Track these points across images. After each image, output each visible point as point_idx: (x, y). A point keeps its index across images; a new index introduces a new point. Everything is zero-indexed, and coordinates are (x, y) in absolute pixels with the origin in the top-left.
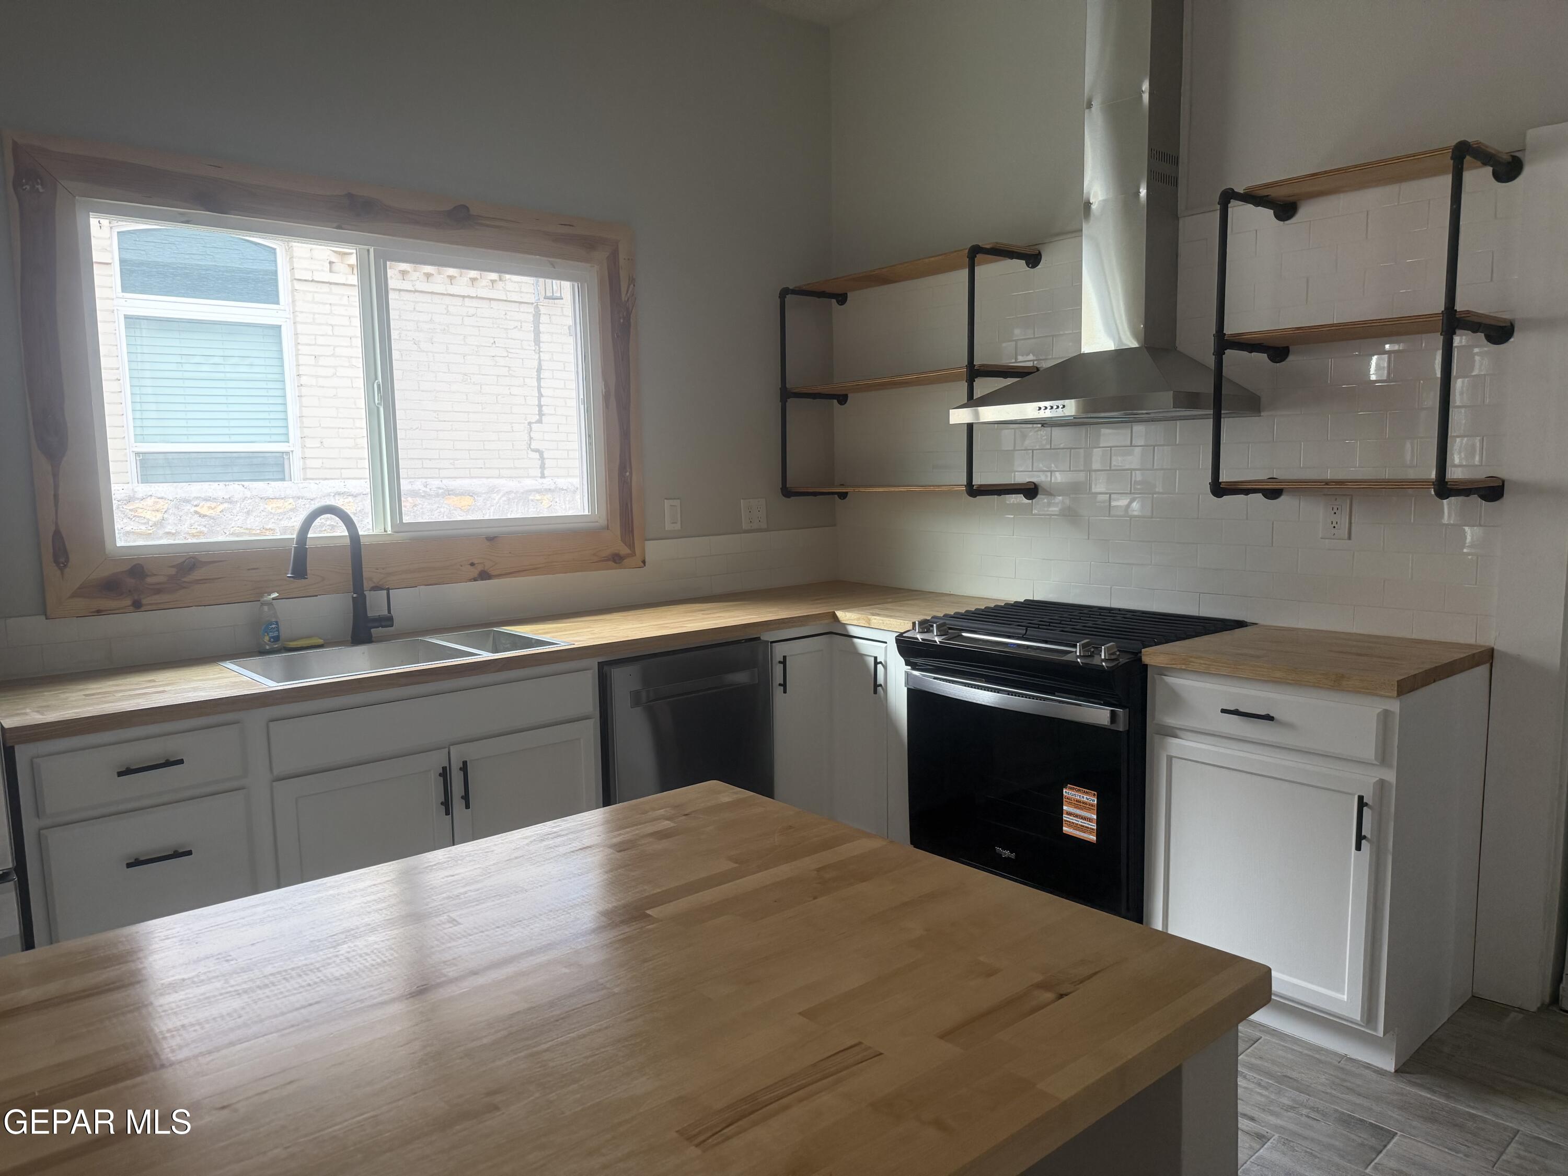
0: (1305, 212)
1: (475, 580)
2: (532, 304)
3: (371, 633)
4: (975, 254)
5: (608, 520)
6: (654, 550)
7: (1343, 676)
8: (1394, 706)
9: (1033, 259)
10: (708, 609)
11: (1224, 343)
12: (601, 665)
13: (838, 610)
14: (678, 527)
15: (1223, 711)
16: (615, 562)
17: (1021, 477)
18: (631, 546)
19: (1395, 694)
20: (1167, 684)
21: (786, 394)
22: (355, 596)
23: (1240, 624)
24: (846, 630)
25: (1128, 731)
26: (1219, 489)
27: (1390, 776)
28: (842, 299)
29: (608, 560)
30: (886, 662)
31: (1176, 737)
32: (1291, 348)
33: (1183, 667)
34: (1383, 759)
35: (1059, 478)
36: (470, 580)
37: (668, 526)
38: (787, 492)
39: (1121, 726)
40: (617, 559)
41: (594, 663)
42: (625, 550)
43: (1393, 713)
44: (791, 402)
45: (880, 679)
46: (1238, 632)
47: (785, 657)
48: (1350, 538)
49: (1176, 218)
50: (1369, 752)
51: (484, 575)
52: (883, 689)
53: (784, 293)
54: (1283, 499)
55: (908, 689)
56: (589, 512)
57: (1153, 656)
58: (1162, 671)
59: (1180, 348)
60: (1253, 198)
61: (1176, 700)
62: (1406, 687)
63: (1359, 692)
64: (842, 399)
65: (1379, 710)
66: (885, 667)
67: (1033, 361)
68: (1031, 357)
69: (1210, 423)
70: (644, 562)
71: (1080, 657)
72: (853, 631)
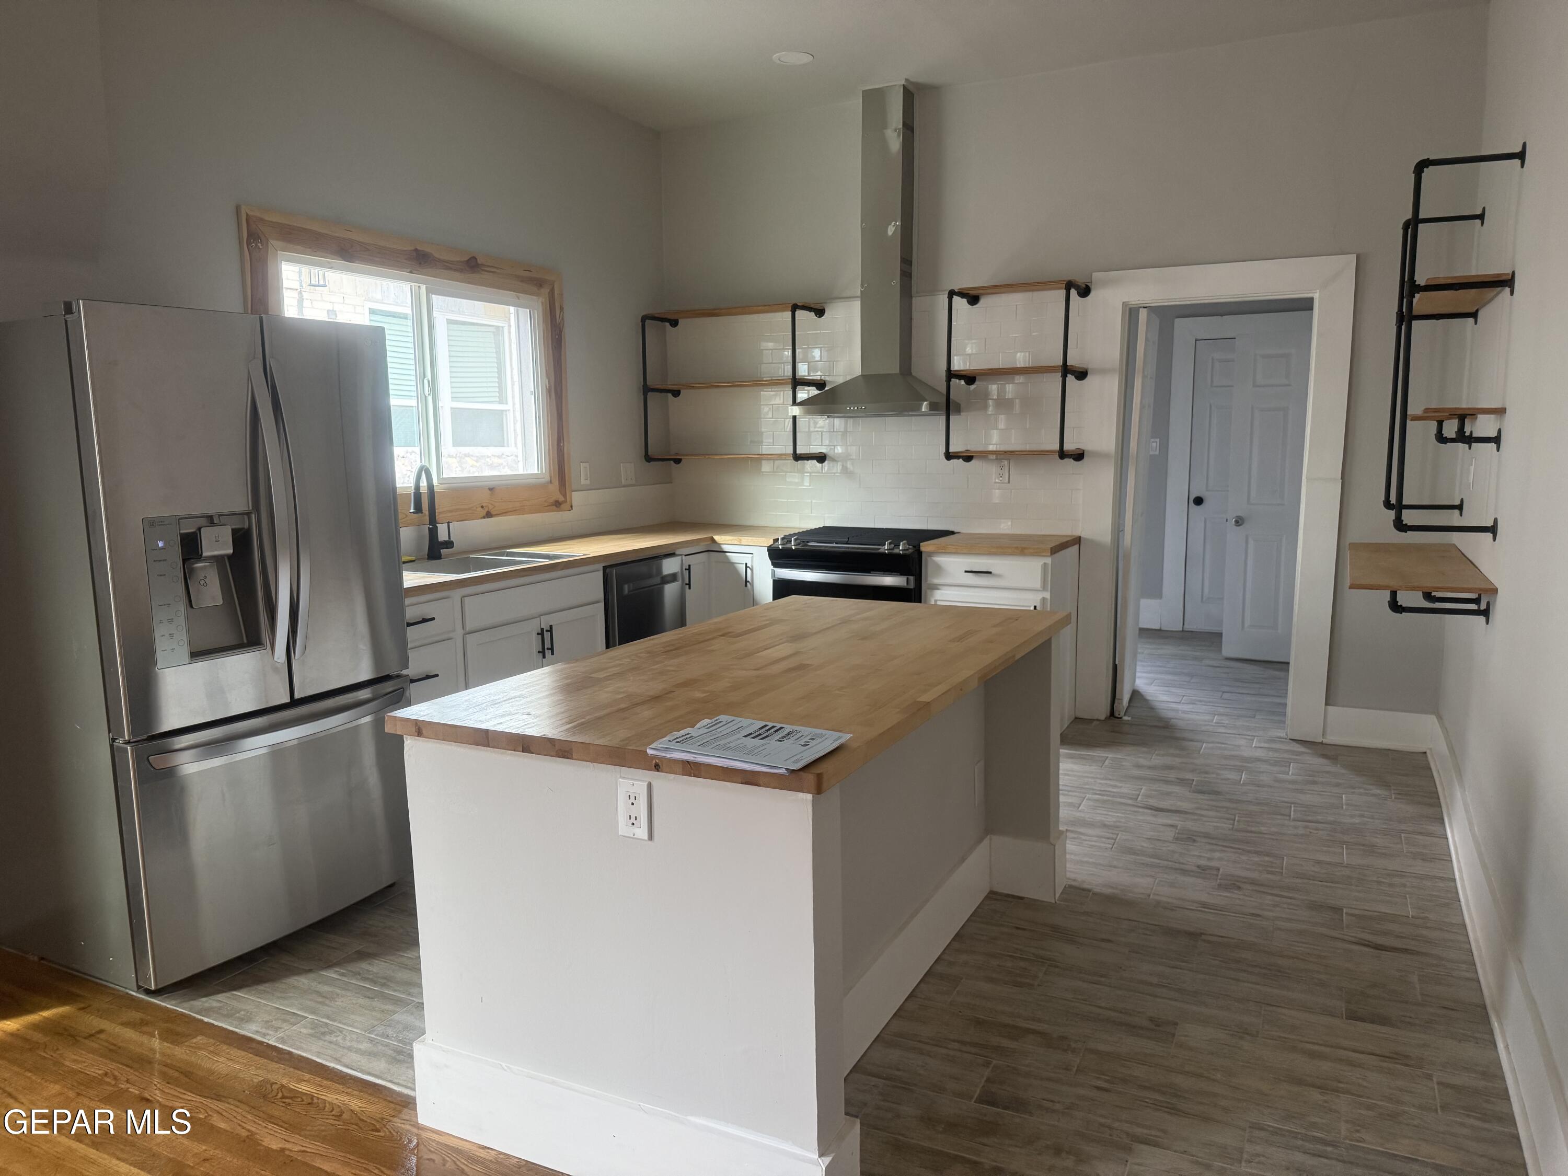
0: (983, 301)
1: (484, 518)
2: (297, 290)
3: (440, 552)
4: (795, 308)
5: (551, 477)
6: (577, 498)
7: (1025, 548)
8: (1048, 560)
9: (820, 312)
10: (624, 538)
11: (951, 375)
12: (605, 568)
13: (715, 535)
14: (588, 482)
15: (966, 572)
16: (556, 506)
17: (816, 449)
18: (565, 496)
19: (1049, 554)
20: (934, 561)
21: (647, 390)
22: (431, 527)
23: (952, 533)
24: (721, 548)
25: (915, 588)
26: (949, 456)
27: (1047, 595)
28: (674, 323)
29: (553, 505)
30: (752, 566)
31: (938, 589)
32: (977, 378)
33: (943, 551)
34: (1044, 588)
35: (839, 450)
36: (481, 518)
37: (583, 482)
38: (648, 458)
39: (912, 586)
40: (557, 505)
41: (600, 566)
42: (561, 499)
43: (1048, 564)
44: (650, 394)
45: (749, 579)
46: (952, 537)
47: (689, 566)
48: (1009, 482)
49: (911, 297)
50: (1038, 585)
51: (489, 515)
52: (750, 584)
53: (644, 319)
54: (973, 462)
55: (774, 581)
56: (538, 471)
57: (926, 547)
58: (931, 554)
59: (913, 374)
60: (962, 294)
61: (939, 569)
62: (1055, 550)
63: (1034, 555)
64: (676, 393)
65: (1042, 563)
66: (752, 570)
67: (821, 376)
68: (819, 373)
69: (944, 418)
70: (572, 507)
71: (887, 550)
72: (726, 548)
